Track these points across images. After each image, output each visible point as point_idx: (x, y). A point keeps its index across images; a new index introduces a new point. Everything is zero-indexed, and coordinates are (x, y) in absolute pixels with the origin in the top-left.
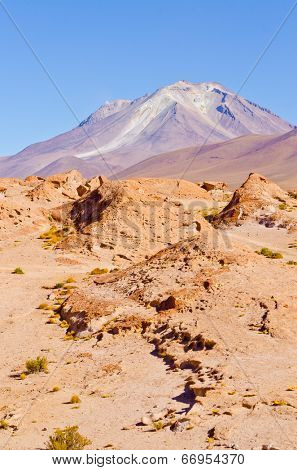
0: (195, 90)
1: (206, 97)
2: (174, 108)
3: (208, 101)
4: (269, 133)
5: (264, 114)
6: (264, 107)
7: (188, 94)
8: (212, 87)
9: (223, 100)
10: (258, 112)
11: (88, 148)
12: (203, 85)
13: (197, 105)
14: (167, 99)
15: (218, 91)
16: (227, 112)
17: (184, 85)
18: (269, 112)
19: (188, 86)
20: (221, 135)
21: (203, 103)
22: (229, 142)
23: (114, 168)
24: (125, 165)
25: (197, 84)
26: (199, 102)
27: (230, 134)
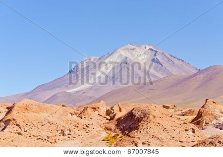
0: (138, 49)
1: (145, 53)
3: (146, 56)
4: (184, 74)
5: (180, 62)
6: (180, 58)
7: (134, 52)
8: (148, 48)
9: (155, 55)
10: (176, 62)
12: (143, 47)
13: (140, 58)
14: (121, 56)
15: (152, 50)
16: (158, 62)
17: (132, 47)
18: (183, 61)
19: (134, 47)
20: (155, 76)
21: (143, 57)
22: (160, 80)
23: (91, 98)
24: (97, 96)
25: (139, 46)
26: (141, 56)
27: (160, 75)
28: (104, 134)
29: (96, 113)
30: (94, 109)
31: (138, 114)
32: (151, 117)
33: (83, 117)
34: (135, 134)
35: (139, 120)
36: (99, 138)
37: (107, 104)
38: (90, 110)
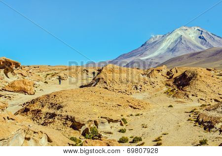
0: (189, 30)
1: (194, 33)
2: (181, 38)
3: (195, 34)
5: (219, 39)
6: (219, 36)
7: (186, 31)
8: (196, 28)
9: (201, 34)
10: (216, 38)
11: (145, 55)
12: (193, 28)
13: (191, 36)
14: (178, 34)
15: (199, 30)
16: (203, 38)
17: (185, 28)
18: (221, 38)
20: (201, 48)
21: (193, 35)
22: (205, 51)
23: (157, 63)
24: (161, 62)
25: (190, 27)
26: (191, 35)
27: (205, 48)
28: (165, 89)
29: (160, 74)
30: (159, 71)
31: (189, 75)
32: (198, 77)
33: (151, 77)
34: (187, 89)
35: (190, 79)
36: (162, 91)
37: (168, 68)
38: (155, 72)
